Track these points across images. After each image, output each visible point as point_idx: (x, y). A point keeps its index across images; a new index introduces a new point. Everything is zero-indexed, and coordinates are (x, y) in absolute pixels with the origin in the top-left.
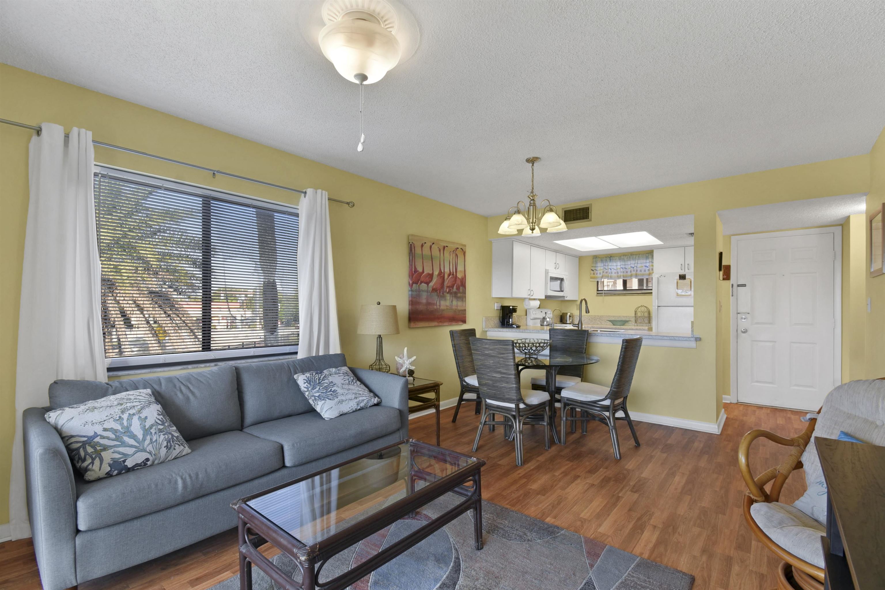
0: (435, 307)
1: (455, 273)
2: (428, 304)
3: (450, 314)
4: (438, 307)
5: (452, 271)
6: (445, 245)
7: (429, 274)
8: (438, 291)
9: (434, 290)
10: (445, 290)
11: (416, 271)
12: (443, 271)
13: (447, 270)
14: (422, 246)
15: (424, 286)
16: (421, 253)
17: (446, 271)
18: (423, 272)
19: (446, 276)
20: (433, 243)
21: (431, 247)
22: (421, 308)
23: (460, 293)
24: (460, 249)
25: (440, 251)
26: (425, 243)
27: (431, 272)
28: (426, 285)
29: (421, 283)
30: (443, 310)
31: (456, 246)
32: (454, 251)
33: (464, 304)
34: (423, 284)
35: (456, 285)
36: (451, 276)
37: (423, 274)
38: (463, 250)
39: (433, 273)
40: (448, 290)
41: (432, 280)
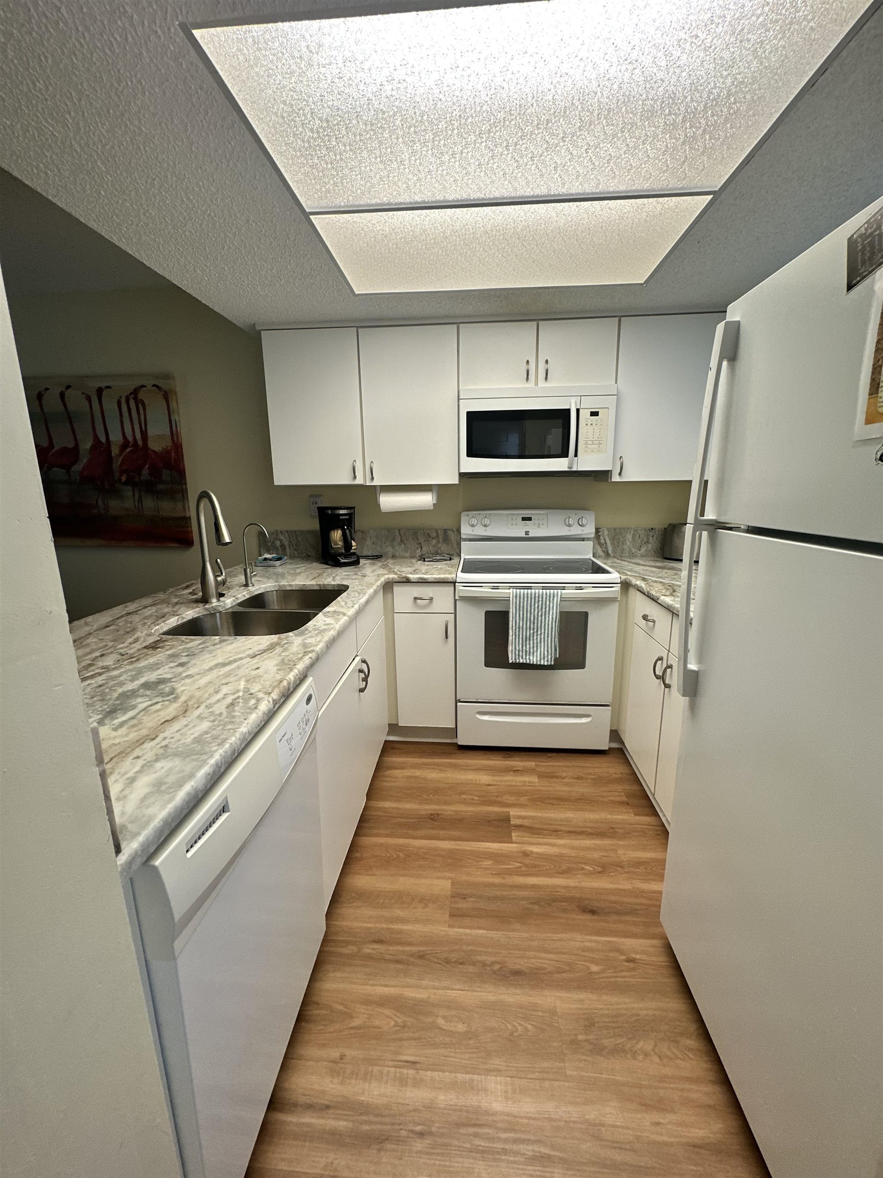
0: (95, 511)
1: (140, 443)
3: (139, 524)
4: (103, 512)
5: (130, 439)
6: (103, 385)
7: (64, 451)
8: (99, 483)
9: (83, 479)
10: (116, 476)
12: (103, 440)
13: (116, 437)
14: (40, 396)
15: (57, 473)
16: (40, 410)
17: (112, 438)
18: (51, 446)
19: (115, 451)
20: (68, 387)
21: (62, 395)
24: (149, 387)
25: (89, 399)
26: (47, 389)
27: (71, 445)
28: (64, 470)
29: (50, 468)
30: (116, 518)
31: (136, 383)
32: (131, 394)
33: (179, 505)
34: (55, 469)
35: (147, 466)
36: (129, 450)
37: (53, 451)
38: (161, 388)
39: (77, 446)
40: (124, 479)
41: (76, 461)
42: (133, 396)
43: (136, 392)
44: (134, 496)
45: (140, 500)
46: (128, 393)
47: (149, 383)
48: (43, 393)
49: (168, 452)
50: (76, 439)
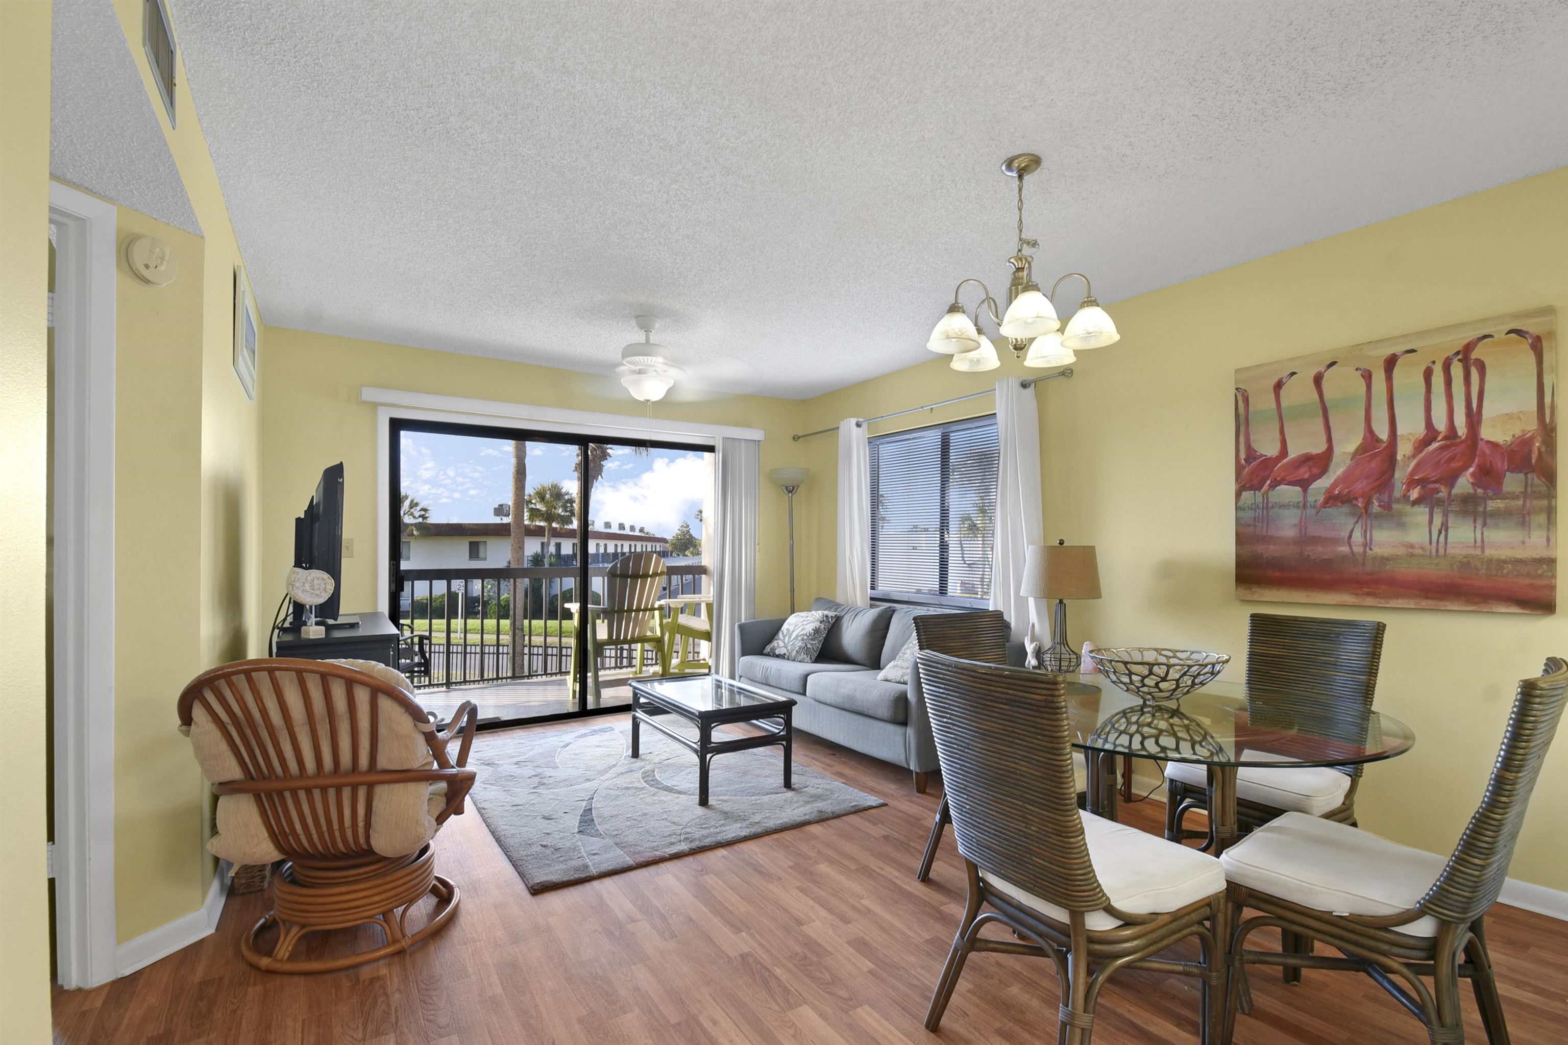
0: (1344, 549)
1: (1461, 428)
2: (1305, 540)
3: (1434, 571)
4: (1358, 549)
5: (1440, 424)
6: (1398, 349)
7: (1307, 459)
8: (1360, 503)
9: (1332, 499)
10: (1398, 492)
11: (1251, 455)
12: (1383, 434)
13: (1410, 427)
14: (1279, 386)
15: (1288, 493)
16: (1274, 406)
18: (1284, 452)
19: (1404, 449)
21: (1318, 380)
22: (1271, 551)
23: (1499, 494)
24: (1498, 335)
25: (1368, 377)
26: (1293, 374)
27: (1318, 448)
28: (1298, 489)
29: (1273, 486)
30: (1384, 560)
31: (1471, 335)
32: (1458, 353)
33: (1537, 537)
34: (1282, 487)
35: (1471, 470)
36: (1435, 445)
37: (1285, 461)
38: (1527, 333)
39: (1330, 449)
40: (1415, 494)
41: (1324, 471)
42: (1460, 357)
43: (1468, 348)
44: (1431, 522)
45: (1445, 527)
46: (1450, 353)
47: (1499, 331)
48: (1284, 381)
49: (1524, 443)
50: (1329, 440)
